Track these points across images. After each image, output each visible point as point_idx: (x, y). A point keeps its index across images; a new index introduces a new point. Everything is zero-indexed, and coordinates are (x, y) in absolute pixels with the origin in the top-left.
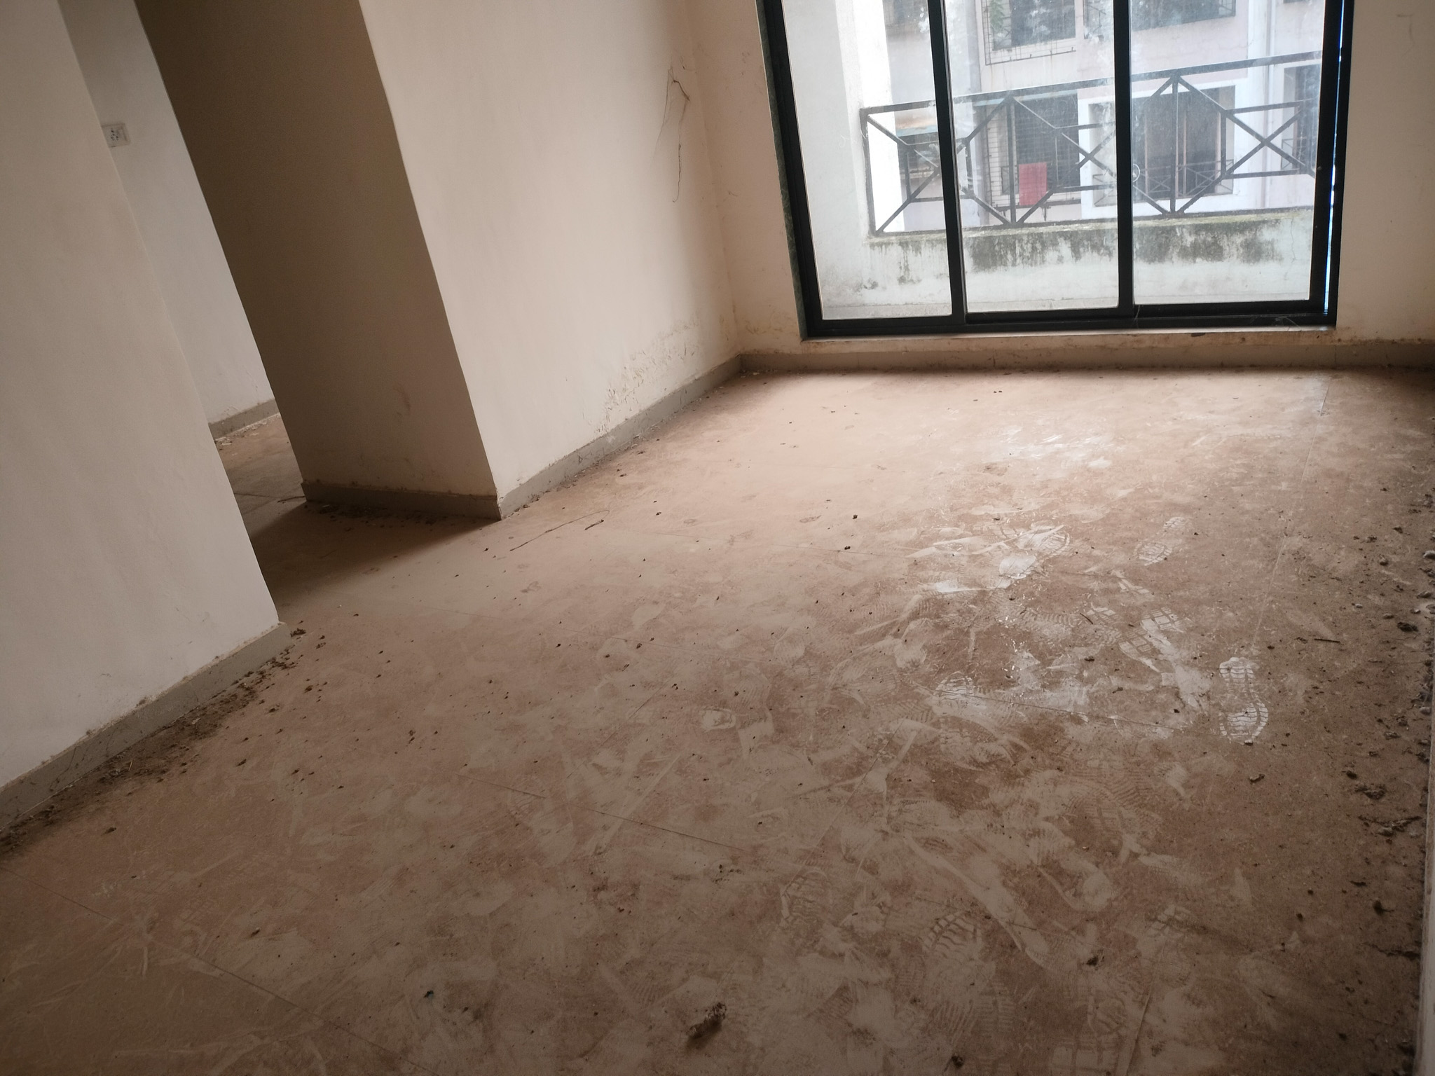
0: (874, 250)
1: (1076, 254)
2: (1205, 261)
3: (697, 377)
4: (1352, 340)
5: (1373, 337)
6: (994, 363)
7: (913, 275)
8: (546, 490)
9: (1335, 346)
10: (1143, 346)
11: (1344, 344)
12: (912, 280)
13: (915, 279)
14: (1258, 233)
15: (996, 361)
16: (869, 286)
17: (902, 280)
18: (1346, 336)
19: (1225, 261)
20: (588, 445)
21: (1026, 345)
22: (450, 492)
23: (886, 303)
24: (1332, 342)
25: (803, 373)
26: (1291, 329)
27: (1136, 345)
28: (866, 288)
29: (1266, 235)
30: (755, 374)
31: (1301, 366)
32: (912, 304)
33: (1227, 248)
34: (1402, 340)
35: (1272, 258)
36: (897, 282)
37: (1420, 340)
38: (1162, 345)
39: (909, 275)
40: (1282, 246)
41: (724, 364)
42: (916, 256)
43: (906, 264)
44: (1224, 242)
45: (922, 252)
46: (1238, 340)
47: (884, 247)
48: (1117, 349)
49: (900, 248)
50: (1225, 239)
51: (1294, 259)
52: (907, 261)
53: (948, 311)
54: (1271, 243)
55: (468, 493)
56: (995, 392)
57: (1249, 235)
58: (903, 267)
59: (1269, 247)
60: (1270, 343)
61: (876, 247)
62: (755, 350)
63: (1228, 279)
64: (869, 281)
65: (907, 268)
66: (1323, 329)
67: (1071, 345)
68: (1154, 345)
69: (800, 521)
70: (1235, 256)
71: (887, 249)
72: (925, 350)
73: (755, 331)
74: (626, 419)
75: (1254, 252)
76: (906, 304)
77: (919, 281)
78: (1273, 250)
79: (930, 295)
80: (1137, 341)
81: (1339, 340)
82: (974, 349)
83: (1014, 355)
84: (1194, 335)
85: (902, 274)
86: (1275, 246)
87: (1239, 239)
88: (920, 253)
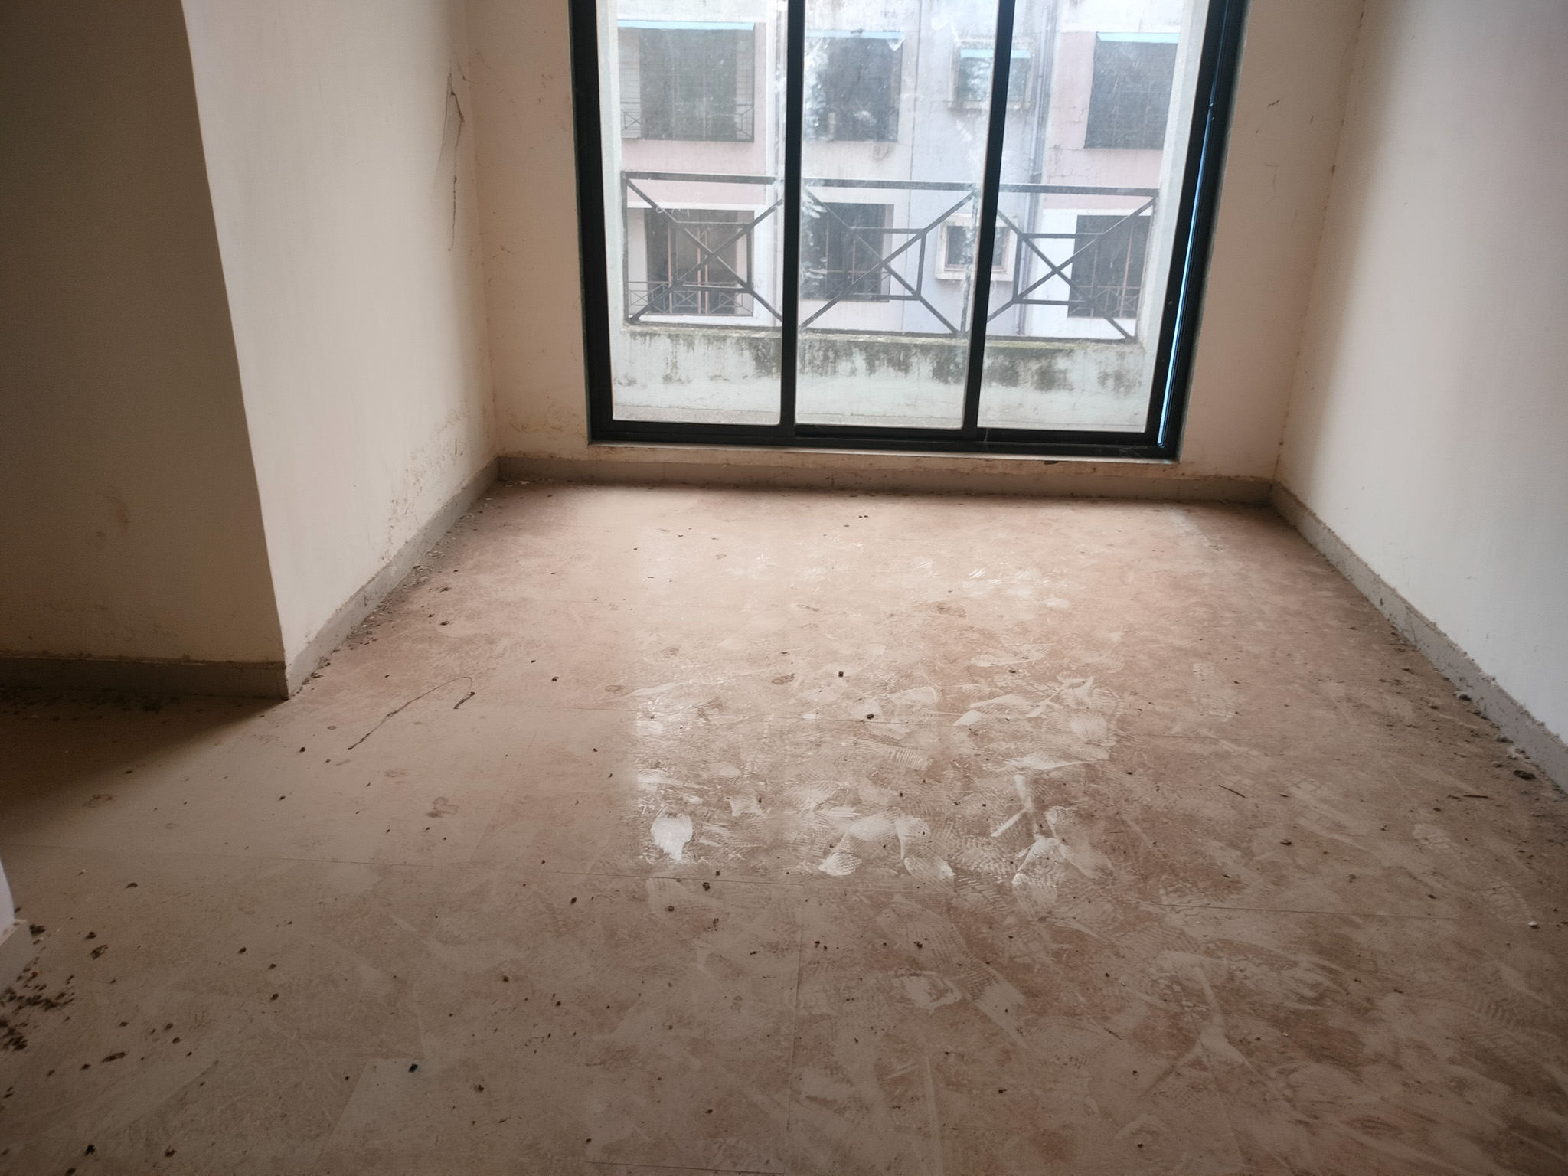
0: (635, 339)
1: (871, 368)
2: (1000, 386)
3: (464, 485)
4: (1194, 475)
5: (1213, 473)
6: (833, 482)
7: (682, 373)
8: (333, 649)
9: (1179, 480)
10: (995, 471)
11: (1187, 478)
12: (680, 380)
13: (683, 379)
14: (1053, 361)
15: (835, 480)
16: (625, 381)
17: (667, 379)
18: (1189, 471)
19: (1020, 387)
20: (373, 579)
21: (870, 464)
22: (187, 659)
23: (646, 404)
24: (1177, 475)
25: (592, 485)
26: (1138, 461)
27: (987, 471)
28: (621, 384)
29: (1061, 363)
30: (523, 483)
31: (1166, 499)
32: (678, 407)
33: (1023, 374)
34: (1237, 476)
35: (1064, 388)
36: (661, 380)
37: (1252, 477)
38: (1015, 472)
39: (676, 373)
40: (1073, 377)
41: (486, 468)
42: (688, 352)
43: (674, 360)
44: (1020, 368)
45: (695, 348)
46: (1089, 470)
47: (648, 337)
48: (968, 474)
49: (668, 340)
50: (1022, 365)
51: (1083, 390)
52: (675, 357)
53: (774, 420)
54: (1064, 372)
55: (226, 659)
56: (860, 517)
57: (1044, 363)
58: (670, 363)
59: (1062, 376)
60: (1120, 474)
61: (638, 337)
62: (520, 452)
63: (1020, 405)
64: (625, 376)
65: (675, 365)
66: (1167, 462)
67: (920, 467)
68: (1007, 472)
69: (773, 682)
70: (1030, 382)
71: (652, 341)
72: (751, 464)
73: (523, 427)
74: (406, 542)
75: (1048, 380)
76: (670, 407)
77: (689, 381)
78: (1065, 379)
79: (701, 399)
80: (989, 466)
81: (1183, 474)
82: (810, 466)
83: (856, 475)
84: (1047, 463)
85: (669, 372)
86: (1068, 376)
87: (1034, 366)
88: (693, 349)
